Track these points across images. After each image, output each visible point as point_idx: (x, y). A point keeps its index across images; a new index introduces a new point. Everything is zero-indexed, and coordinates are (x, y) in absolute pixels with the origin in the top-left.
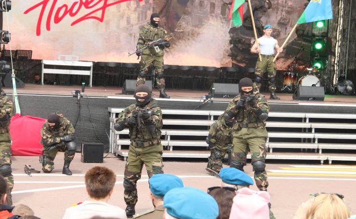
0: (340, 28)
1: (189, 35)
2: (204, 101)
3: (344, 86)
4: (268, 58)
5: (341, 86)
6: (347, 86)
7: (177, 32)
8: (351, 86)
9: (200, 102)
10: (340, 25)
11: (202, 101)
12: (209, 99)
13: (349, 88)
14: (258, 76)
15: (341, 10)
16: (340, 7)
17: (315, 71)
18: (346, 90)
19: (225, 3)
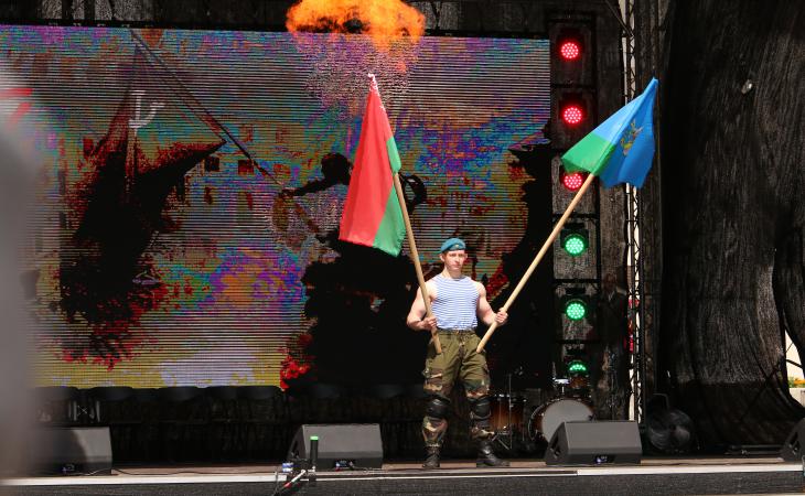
0: (633, 254)
1: (177, 293)
2: (290, 477)
3: (665, 428)
4: (461, 340)
5: (655, 428)
6: (675, 428)
7: (139, 286)
8: (685, 426)
9: (275, 482)
10: (633, 245)
11: (283, 478)
12: (303, 471)
13: (682, 432)
14: (435, 396)
15: (632, 200)
16: (628, 191)
17: (577, 387)
18: (673, 439)
19: (284, 191)
